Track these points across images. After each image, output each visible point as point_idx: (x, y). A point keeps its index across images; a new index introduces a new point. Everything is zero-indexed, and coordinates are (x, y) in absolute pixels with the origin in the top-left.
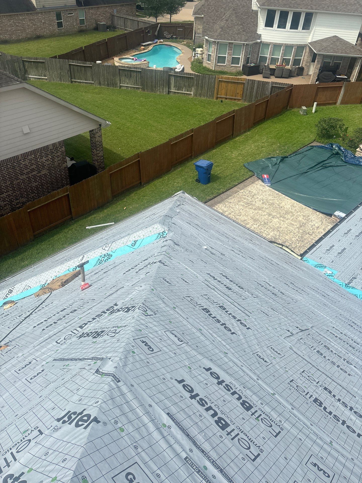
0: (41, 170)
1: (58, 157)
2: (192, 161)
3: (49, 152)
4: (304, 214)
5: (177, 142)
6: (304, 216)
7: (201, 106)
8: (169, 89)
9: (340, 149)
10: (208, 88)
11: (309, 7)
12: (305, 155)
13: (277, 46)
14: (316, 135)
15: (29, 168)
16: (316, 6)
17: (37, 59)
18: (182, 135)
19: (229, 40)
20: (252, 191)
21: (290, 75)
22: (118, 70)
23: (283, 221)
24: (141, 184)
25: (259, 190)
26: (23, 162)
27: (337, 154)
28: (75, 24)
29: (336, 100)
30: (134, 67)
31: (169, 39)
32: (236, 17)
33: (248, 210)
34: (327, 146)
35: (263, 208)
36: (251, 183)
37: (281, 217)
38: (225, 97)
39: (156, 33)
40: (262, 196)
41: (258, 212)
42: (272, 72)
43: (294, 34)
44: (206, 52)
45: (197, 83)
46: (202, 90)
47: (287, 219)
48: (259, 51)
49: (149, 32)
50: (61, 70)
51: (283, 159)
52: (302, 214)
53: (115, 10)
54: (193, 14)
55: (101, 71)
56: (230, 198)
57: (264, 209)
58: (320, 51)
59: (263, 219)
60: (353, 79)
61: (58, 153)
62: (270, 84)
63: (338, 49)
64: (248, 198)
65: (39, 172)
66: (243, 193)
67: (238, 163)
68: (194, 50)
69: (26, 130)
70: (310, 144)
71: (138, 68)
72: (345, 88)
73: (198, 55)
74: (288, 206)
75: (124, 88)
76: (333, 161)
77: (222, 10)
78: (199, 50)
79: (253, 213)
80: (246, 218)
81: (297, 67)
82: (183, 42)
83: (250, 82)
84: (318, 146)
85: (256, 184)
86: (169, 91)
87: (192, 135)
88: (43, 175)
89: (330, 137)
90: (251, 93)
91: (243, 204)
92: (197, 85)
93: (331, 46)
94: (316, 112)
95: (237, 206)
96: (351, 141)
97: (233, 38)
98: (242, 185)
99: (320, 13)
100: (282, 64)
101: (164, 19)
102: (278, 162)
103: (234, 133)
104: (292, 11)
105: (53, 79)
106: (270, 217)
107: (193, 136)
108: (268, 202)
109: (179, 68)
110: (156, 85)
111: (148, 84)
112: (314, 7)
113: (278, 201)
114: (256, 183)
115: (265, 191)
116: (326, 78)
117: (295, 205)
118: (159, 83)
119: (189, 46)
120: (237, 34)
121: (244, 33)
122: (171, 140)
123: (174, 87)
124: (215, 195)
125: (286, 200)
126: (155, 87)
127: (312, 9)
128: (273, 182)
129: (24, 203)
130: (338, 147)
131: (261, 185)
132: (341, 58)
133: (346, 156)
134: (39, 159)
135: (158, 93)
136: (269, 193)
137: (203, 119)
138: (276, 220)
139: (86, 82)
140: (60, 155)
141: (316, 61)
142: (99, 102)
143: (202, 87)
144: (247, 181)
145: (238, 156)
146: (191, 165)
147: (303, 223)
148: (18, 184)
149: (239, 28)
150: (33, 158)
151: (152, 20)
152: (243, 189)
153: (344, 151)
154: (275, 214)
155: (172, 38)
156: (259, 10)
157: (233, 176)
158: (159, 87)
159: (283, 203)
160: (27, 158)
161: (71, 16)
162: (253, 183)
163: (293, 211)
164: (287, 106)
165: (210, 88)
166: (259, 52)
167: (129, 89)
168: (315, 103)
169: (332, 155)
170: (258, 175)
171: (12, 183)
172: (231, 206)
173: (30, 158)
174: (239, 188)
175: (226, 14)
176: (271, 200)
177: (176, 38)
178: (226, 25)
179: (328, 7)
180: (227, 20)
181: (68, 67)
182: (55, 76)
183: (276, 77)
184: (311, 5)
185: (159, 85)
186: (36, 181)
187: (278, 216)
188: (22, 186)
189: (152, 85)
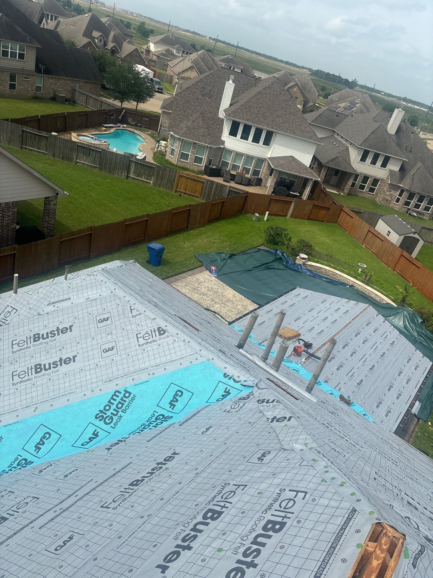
1: (8, 216)
4: (243, 304)
5: (131, 223)
6: (242, 305)
7: (159, 196)
8: (128, 173)
9: (283, 255)
10: (168, 180)
11: (270, 126)
12: (252, 256)
13: (239, 155)
14: (264, 240)
16: (276, 126)
18: (137, 218)
19: (194, 140)
20: (199, 278)
21: (249, 183)
22: (76, 146)
23: (224, 307)
24: (89, 257)
25: (206, 278)
27: (280, 259)
28: (30, 89)
29: (287, 213)
30: (95, 147)
31: (133, 125)
32: (203, 120)
34: (272, 251)
35: (208, 294)
36: (199, 272)
37: (222, 303)
38: (184, 191)
39: (120, 118)
40: (208, 285)
42: (233, 178)
43: (256, 147)
44: (170, 146)
45: (157, 173)
46: (162, 181)
47: (228, 306)
48: (222, 155)
49: (112, 115)
50: (12, 134)
51: (231, 256)
52: (241, 303)
53: (78, 85)
54: (161, 108)
55: (58, 143)
58: (276, 167)
60: (305, 197)
61: (10, 212)
62: (228, 187)
63: (292, 168)
64: (195, 284)
66: (191, 279)
67: (189, 253)
68: (158, 142)
70: (258, 247)
71: (99, 148)
72: (295, 203)
73: (162, 147)
74: (230, 296)
75: (80, 164)
76: (276, 265)
77: (190, 111)
78: (163, 143)
81: (256, 177)
82: (148, 131)
83: (209, 182)
84: (264, 250)
85: (204, 274)
86: (127, 176)
87: (148, 219)
89: (276, 243)
90: (210, 192)
91: (190, 288)
92: (158, 175)
93: (287, 164)
94: (267, 220)
96: (293, 249)
97: (197, 138)
98: (191, 272)
99: (280, 133)
100: (243, 172)
101: (130, 105)
102: (226, 258)
103: (189, 226)
104: (254, 126)
106: (212, 303)
107: (149, 221)
108: (212, 290)
109: (140, 156)
110: (114, 167)
111: (107, 165)
112: (275, 127)
113: (221, 290)
114: (204, 272)
115: (211, 281)
116: (280, 192)
117: (236, 295)
118: (119, 166)
119: (153, 137)
120: (202, 136)
121: (209, 136)
122: (126, 220)
123: (133, 173)
125: (229, 290)
126: (114, 169)
127: (273, 128)
128: (219, 274)
130: (281, 253)
131: (208, 275)
132: (296, 177)
133: (287, 262)
135: (116, 176)
136: (215, 283)
138: (217, 306)
139: (38, 150)
140: (11, 215)
141: (273, 175)
143: (162, 178)
144: (196, 270)
145: (190, 247)
146: (143, 247)
147: (241, 311)
149: (205, 131)
151: (117, 103)
152: (191, 276)
153: (286, 257)
154: (218, 300)
155: (136, 125)
156: (225, 119)
157: (183, 263)
158: (118, 170)
159: (226, 293)
161: (27, 81)
162: (201, 272)
163: (234, 300)
164: (242, 211)
165: (170, 181)
166: (221, 157)
167: (86, 166)
168: (267, 212)
169: (275, 259)
170: (206, 266)
174: (188, 275)
175: (194, 116)
176: (215, 288)
177: (140, 126)
178: (192, 126)
179: (287, 130)
180: (193, 122)
181: (20, 133)
182: (3, 138)
183: (236, 183)
184: (273, 125)
185: (119, 168)
187: (220, 302)
189: (110, 167)
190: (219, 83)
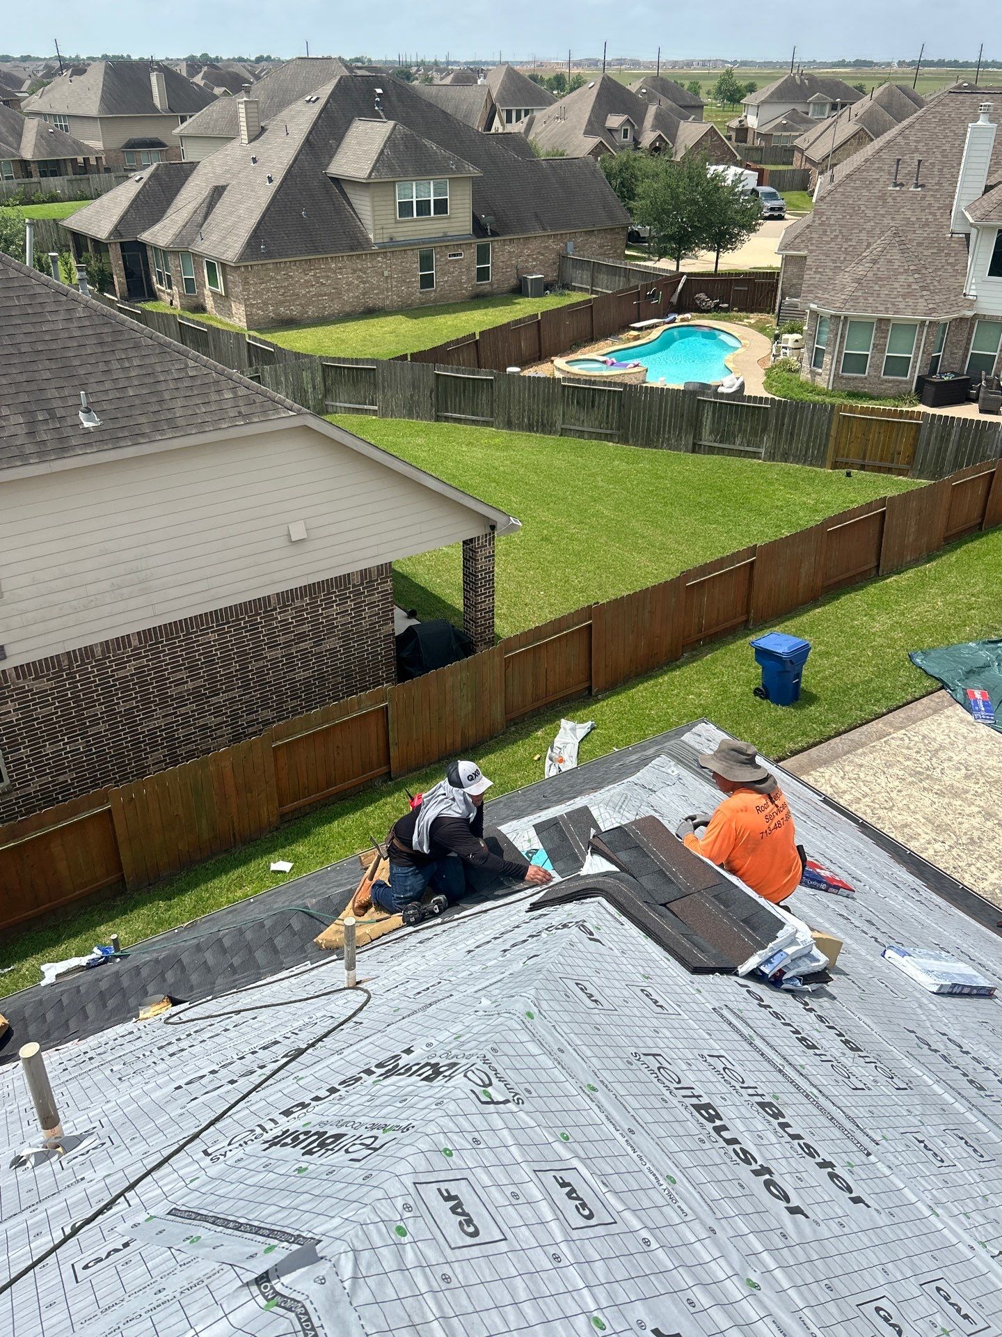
0: (324, 639)
1: (372, 605)
2: (747, 635)
3: (350, 593)
5: (705, 581)
7: (785, 486)
8: (694, 438)
10: (810, 436)
15: (293, 631)
17: (357, 361)
18: (720, 563)
19: (880, 311)
20: (933, 735)
22: (560, 389)
24: (590, 693)
25: (956, 734)
26: (280, 613)
28: (464, 279)
30: (605, 382)
31: (708, 311)
32: (903, 251)
33: (916, 794)
35: (967, 792)
36: (930, 711)
38: (859, 461)
39: (674, 299)
40: (965, 755)
41: (949, 804)
44: (809, 344)
45: (776, 423)
46: (791, 443)
48: (969, 339)
49: (653, 295)
50: (414, 389)
53: (570, 245)
54: (779, 250)
55: (517, 391)
56: (860, 751)
57: (969, 796)
59: (966, 826)
61: (373, 594)
64: (918, 757)
65: (317, 644)
66: (902, 739)
67: (890, 651)
68: (777, 337)
69: (298, 532)
71: (615, 384)
73: (788, 351)
75: (571, 435)
77: (863, 236)
78: (790, 339)
79: (935, 806)
80: (910, 819)
82: (748, 318)
83: (937, 423)
85: (948, 717)
86: (694, 444)
87: (752, 563)
88: (326, 651)
90: (941, 451)
91: (902, 773)
92: (778, 430)
95: (882, 777)
97: (890, 305)
98: (900, 714)
101: (701, 261)
103: (882, 563)
105: (393, 411)
107: (757, 566)
108: (983, 775)
109: (728, 385)
110: (659, 424)
111: (638, 424)
114: (948, 712)
115: (976, 740)
118: (670, 422)
119: (762, 330)
120: (904, 296)
121: (925, 293)
122: (686, 575)
123: (710, 434)
124: (811, 741)
126: (658, 433)
129: (267, 723)
131: (962, 721)
134: (323, 609)
135: (665, 448)
136: (988, 747)
137: (789, 522)
139: (474, 418)
140: (379, 601)
142: (502, 468)
143: (792, 434)
144: (919, 706)
145: (892, 628)
146: (744, 647)
148: (260, 672)
149: (911, 279)
150: (307, 605)
151: (667, 264)
152: (902, 728)
155: (717, 308)
156: (974, 231)
157: (872, 686)
158: (669, 432)
160: (291, 605)
161: (456, 261)
162: (935, 712)
165: (816, 439)
166: (968, 344)
167: (586, 436)
170: (952, 690)
171: (244, 668)
172: (862, 776)
173: (298, 603)
174: (891, 724)
175: (875, 246)
177: (727, 310)
178: (870, 274)
180: (874, 262)
181: (432, 382)
182: (396, 403)
185: (669, 427)
186: (306, 667)
188: (270, 677)
189: (649, 428)
190: (946, 137)
